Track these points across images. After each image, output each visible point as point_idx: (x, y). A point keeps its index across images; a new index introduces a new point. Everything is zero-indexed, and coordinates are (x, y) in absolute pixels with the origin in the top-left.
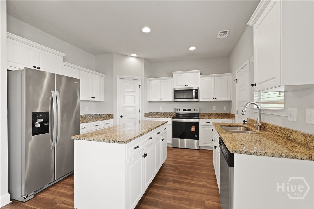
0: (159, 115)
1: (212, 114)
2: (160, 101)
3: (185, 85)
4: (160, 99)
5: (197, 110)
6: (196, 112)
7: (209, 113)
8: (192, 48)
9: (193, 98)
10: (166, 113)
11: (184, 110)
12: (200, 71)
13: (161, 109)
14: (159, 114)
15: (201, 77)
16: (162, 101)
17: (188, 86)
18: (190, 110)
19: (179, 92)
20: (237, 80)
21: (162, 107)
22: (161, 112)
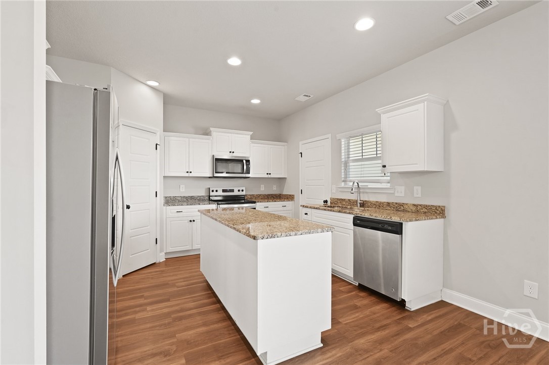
0: (179, 201)
1: (260, 195)
2: (187, 175)
3: (230, 152)
4: (187, 172)
5: (242, 191)
6: (241, 193)
7: (257, 195)
8: (256, 101)
9: (243, 173)
10: (192, 198)
11: (224, 191)
12: (251, 133)
13: (181, 190)
14: (179, 198)
15: (252, 143)
16: (191, 175)
17: (234, 154)
18: (232, 191)
19: (222, 163)
20: (301, 153)
21: (184, 186)
22: (182, 195)
